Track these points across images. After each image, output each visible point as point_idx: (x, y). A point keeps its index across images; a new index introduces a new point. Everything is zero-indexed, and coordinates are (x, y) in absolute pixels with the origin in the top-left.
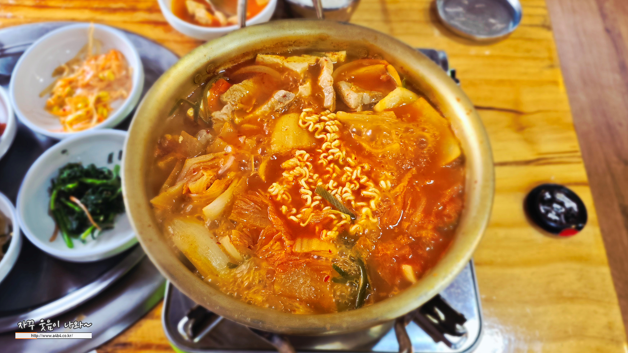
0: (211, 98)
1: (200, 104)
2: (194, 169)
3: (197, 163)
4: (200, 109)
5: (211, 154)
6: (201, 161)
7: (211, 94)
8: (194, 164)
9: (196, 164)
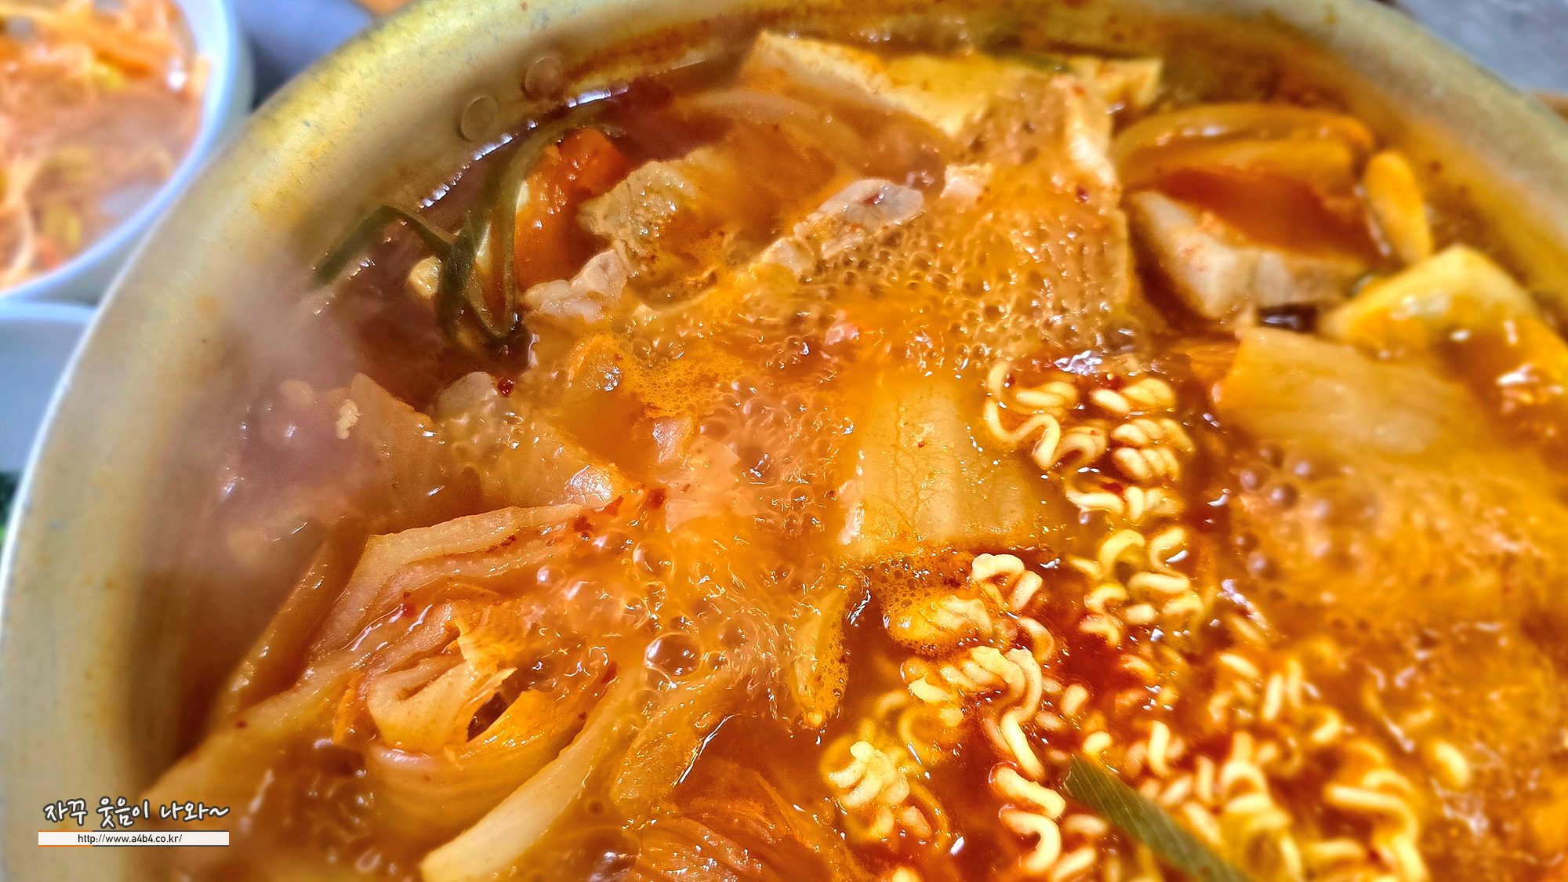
0: (535, 217)
1: (478, 243)
2: (406, 595)
3: (426, 562)
4: (473, 265)
5: (508, 512)
6: (450, 548)
7: (533, 196)
8: (411, 565)
9: (419, 568)
